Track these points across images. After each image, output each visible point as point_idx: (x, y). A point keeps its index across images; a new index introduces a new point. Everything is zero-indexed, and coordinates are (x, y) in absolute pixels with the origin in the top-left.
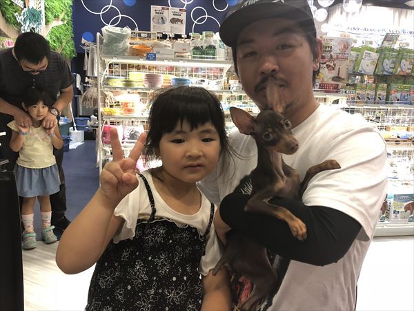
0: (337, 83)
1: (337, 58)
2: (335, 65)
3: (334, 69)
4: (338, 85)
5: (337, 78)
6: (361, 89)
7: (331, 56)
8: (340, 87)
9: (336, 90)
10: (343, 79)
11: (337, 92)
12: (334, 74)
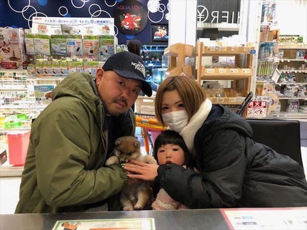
0: (15, 62)
1: (10, 43)
2: (9, 49)
3: (9, 52)
4: (16, 63)
5: (14, 58)
6: (39, 66)
7: (4, 43)
8: (18, 65)
9: (15, 67)
10: (19, 59)
11: (16, 68)
12: (10, 55)
